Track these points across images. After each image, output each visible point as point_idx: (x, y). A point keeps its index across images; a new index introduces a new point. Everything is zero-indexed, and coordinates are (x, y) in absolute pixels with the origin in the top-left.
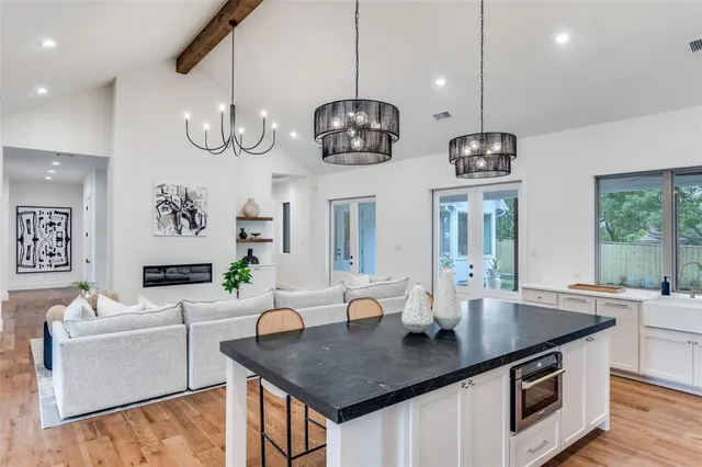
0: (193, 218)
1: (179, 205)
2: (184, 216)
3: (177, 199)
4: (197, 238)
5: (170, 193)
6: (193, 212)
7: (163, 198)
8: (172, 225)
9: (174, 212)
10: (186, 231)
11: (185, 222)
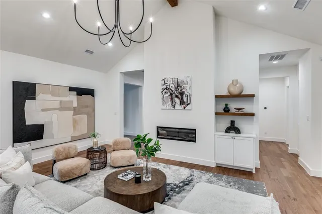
0: (182, 98)
1: (173, 90)
2: (177, 96)
3: (172, 87)
4: (184, 111)
5: (168, 83)
6: (182, 94)
7: (165, 87)
8: (170, 103)
9: (171, 94)
10: (178, 106)
11: (177, 101)
